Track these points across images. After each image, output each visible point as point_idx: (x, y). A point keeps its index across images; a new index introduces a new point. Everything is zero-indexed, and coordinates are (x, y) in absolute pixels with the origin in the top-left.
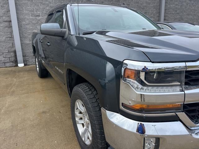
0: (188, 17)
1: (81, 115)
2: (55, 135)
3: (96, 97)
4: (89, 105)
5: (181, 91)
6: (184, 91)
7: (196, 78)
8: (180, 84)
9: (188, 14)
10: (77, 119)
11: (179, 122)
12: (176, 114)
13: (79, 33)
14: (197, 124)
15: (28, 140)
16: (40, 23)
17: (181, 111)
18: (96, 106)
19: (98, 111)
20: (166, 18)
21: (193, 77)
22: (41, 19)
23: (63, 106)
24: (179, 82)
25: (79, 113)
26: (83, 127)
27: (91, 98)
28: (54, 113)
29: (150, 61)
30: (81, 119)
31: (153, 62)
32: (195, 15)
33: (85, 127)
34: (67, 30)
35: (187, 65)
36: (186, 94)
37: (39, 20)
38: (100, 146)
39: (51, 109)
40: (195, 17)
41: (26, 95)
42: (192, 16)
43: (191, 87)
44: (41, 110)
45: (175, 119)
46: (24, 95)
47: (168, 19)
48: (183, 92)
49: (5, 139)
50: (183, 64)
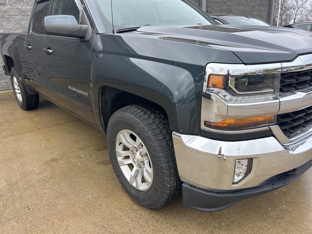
0: (238, 8)
1: (126, 153)
2: (85, 187)
3: (155, 122)
4: (147, 133)
5: (275, 100)
6: (279, 99)
7: (290, 82)
8: (273, 90)
9: (238, 3)
10: (119, 159)
11: (272, 138)
12: (269, 128)
13: (113, 31)
14: (290, 139)
15: (45, 200)
16: (8, 16)
17: (274, 124)
18: (159, 134)
19: (162, 139)
20: (209, 9)
21: (287, 82)
22: (10, 9)
23: (82, 149)
24: (272, 88)
25: (122, 150)
26: (131, 169)
27: (149, 124)
28: (72, 159)
29: (242, 63)
30: (127, 157)
31: (246, 64)
32: (248, 4)
33: (135, 168)
34: (88, 26)
35: (283, 67)
36: (281, 103)
37: (6, 12)
38: (169, 185)
39: (63, 154)
40: (248, 8)
41: (11, 138)
42: (244, 6)
43: (285, 94)
44: (49, 158)
45: (269, 134)
46: (8, 139)
47: (211, 11)
48: (278, 101)
49: (6, 205)
50: (278, 65)
